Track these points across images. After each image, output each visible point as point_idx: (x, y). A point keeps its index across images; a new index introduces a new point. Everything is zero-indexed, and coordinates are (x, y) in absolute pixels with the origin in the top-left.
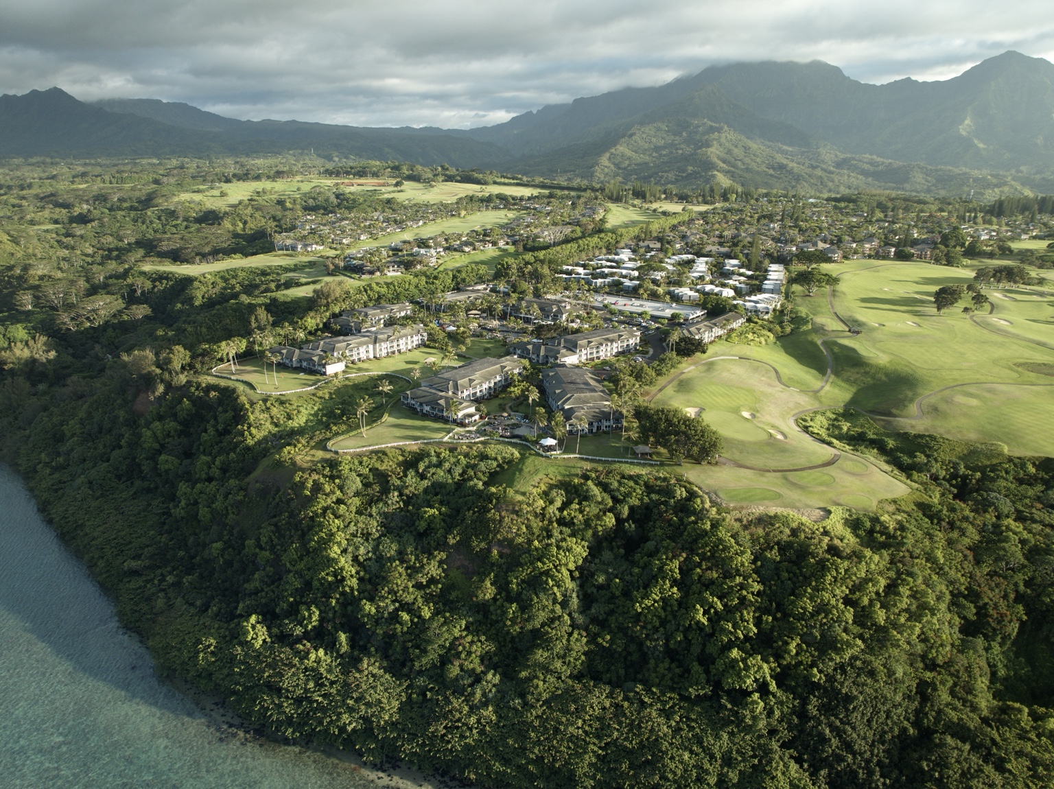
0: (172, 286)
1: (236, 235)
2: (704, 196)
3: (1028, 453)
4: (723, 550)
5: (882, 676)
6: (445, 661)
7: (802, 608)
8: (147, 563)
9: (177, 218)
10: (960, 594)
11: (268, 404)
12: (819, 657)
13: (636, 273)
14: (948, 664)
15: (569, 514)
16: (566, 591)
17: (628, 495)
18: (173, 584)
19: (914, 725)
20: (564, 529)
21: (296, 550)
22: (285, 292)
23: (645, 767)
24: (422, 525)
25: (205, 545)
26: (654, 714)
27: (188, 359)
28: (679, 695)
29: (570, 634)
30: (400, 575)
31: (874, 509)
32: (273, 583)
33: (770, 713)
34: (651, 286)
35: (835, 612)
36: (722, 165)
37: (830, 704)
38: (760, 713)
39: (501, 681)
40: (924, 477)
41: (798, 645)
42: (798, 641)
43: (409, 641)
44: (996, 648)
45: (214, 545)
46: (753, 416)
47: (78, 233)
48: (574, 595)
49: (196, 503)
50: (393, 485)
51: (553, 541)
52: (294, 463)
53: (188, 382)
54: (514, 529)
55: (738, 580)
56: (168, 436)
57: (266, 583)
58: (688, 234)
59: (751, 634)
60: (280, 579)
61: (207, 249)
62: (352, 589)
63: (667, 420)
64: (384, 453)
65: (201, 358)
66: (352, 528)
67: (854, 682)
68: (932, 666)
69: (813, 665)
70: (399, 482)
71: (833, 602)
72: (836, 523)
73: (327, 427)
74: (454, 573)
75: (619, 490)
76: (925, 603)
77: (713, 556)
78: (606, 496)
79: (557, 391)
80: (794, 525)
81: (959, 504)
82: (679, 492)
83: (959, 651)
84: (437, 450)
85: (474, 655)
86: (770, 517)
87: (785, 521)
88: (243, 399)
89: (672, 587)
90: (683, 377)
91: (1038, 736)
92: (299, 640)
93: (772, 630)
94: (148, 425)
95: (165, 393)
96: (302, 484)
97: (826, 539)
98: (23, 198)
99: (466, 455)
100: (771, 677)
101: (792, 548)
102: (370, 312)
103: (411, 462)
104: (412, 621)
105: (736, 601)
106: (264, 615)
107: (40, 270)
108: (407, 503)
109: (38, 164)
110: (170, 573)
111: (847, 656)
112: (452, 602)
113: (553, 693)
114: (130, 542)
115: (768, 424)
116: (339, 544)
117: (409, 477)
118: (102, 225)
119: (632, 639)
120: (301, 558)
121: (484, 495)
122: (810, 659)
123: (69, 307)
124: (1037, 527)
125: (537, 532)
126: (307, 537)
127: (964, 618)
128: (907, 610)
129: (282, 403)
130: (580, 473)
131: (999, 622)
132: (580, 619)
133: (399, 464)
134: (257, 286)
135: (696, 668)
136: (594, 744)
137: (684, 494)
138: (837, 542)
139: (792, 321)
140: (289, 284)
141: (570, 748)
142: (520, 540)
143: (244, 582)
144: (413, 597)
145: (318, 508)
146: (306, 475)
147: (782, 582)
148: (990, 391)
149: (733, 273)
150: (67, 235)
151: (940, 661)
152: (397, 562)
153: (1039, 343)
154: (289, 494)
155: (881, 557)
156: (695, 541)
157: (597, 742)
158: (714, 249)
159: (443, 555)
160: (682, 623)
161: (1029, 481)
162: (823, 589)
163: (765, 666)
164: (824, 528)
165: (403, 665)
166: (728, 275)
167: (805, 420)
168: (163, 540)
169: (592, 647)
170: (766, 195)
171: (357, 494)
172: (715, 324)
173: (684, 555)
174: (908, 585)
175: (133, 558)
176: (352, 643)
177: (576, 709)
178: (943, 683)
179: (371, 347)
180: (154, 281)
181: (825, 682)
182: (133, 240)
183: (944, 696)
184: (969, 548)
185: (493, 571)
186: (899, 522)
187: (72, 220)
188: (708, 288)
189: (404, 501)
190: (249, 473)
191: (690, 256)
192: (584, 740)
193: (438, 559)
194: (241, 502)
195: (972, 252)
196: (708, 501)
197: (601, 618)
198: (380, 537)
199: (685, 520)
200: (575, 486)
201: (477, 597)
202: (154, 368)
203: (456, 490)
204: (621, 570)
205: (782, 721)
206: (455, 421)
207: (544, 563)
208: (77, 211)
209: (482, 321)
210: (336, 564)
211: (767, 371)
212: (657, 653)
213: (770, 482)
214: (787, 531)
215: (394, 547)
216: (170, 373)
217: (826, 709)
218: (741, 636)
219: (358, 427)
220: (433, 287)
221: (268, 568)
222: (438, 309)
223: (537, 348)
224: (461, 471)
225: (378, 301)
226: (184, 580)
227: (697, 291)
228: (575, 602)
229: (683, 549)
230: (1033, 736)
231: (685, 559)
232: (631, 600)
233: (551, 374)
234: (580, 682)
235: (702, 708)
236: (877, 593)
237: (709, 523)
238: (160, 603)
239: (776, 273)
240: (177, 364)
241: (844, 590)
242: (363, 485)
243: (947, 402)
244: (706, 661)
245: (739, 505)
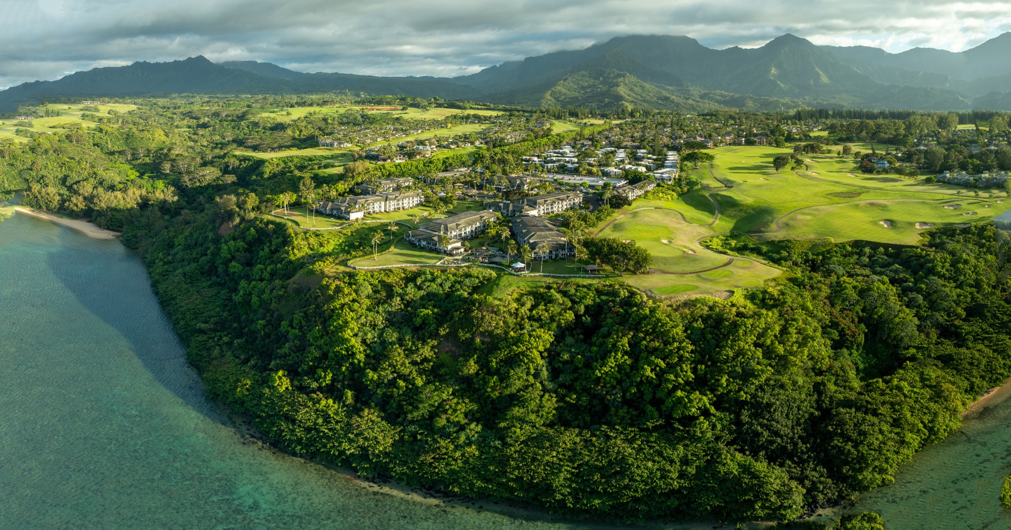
0: (251, 165)
1: (294, 139)
2: (618, 115)
3: (846, 240)
4: (662, 326)
5: (789, 386)
6: (433, 415)
7: (725, 355)
8: (212, 326)
9: (259, 127)
10: (827, 326)
11: (308, 235)
12: (743, 385)
13: (576, 160)
14: (830, 369)
15: (538, 313)
16: (537, 366)
17: (584, 297)
18: (226, 343)
19: (817, 409)
20: (534, 323)
21: (319, 331)
22: (324, 170)
23: (615, 476)
24: (418, 321)
25: (252, 321)
26: (619, 442)
27: (257, 202)
28: (639, 428)
29: (542, 396)
30: (399, 354)
31: (763, 286)
32: (298, 351)
33: (714, 427)
34: (588, 167)
35: (749, 353)
36: (628, 97)
37: (757, 412)
38: (707, 429)
39: (482, 430)
40: (789, 263)
41: (727, 380)
42: (726, 376)
43: (404, 401)
44: (855, 353)
45: (260, 322)
46: (670, 242)
47: (201, 133)
48: (544, 369)
49: (250, 294)
50: (397, 293)
51: (525, 331)
52: (322, 273)
53: (255, 218)
54: (493, 323)
55: (676, 345)
56: (238, 251)
57: (294, 351)
58: (610, 135)
59: (691, 379)
60: (304, 350)
61: (276, 145)
62: (359, 362)
63: (608, 245)
64: (390, 271)
65: (265, 203)
66: (363, 320)
67: (771, 395)
68: (820, 373)
69: (740, 390)
70: (401, 291)
71: (747, 347)
72: (739, 298)
73: (348, 253)
74: (444, 357)
75: (576, 295)
76: (807, 335)
77: (654, 331)
78: (566, 299)
79: (524, 231)
80: (711, 304)
81: (814, 274)
82: (622, 293)
83: (834, 360)
84: (431, 271)
85: (459, 412)
86: (693, 301)
87: (704, 303)
88: (291, 231)
89: (623, 356)
90: (616, 222)
91: (891, 390)
92: (314, 391)
93: (706, 373)
94: (226, 242)
95: (240, 223)
96: (328, 287)
97: (734, 309)
98: (175, 114)
99: (454, 275)
100: (710, 404)
101: (712, 318)
102: (383, 182)
103: (411, 278)
104: (407, 387)
105: (677, 359)
106: (289, 372)
107: (176, 151)
108: (406, 306)
109: (185, 97)
110: (226, 336)
111: (763, 379)
112: (441, 376)
113: (529, 436)
114: (203, 313)
115: (682, 246)
116: (352, 330)
117: (409, 288)
118: (214, 130)
119: (595, 396)
120: (322, 337)
121: (469, 301)
122: (737, 387)
123: (189, 172)
124: (860, 278)
125: (512, 326)
126: (328, 323)
127: (833, 340)
128: (797, 342)
129: (317, 235)
130: (544, 285)
131: (853, 337)
132: (550, 385)
133: (402, 279)
134: (305, 167)
135: (649, 408)
136: (568, 466)
137: (627, 294)
138: (742, 309)
139: (687, 184)
140: (326, 167)
141: (547, 470)
142: (499, 331)
143: (277, 348)
144: (408, 370)
145: (337, 304)
146: (331, 281)
147: (708, 341)
148: (816, 210)
149: (643, 158)
150: (195, 134)
151: (824, 368)
152: (397, 346)
153: (836, 182)
154: (317, 293)
155: (773, 313)
156: (639, 323)
157: (570, 464)
158: (629, 144)
159: (435, 343)
160: (634, 380)
161: (850, 254)
162: (739, 340)
163: (705, 398)
164: (731, 302)
165: (398, 416)
166: (641, 159)
167: (706, 242)
168: (225, 314)
169: (561, 404)
170: (659, 114)
171: (368, 297)
172: (635, 187)
173: (632, 333)
174: (794, 326)
175: (203, 323)
176: (356, 398)
177: (550, 445)
178: (829, 381)
179: (383, 203)
180: (241, 161)
181: (750, 399)
182: (231, 139)
183: (832, 387)
184: (826, 298)
185: (476, 353)
186: (780, 291)
187: (199, 126)
188: (627, 167)
189: (404, 304)
190: (289, 278)
191: (613, 149)
192: (559, 464)
193: (430, 345)
194: (282, 296)
195: (789, 138)
196: (645, 296)
197: (567, 384)
198: (384, 328)
199: (630, 311)
200: (540, 294)
201: (462, 372)
202: (235, 207)
203: (446, 298)
204: (581, 349)
205: (724, 430)
206: (445, 253)
207: (518, 347)
208: (202, 121)
209: (465, 191)
210: (349, 343)
211: (675, 215)
212: (616, 403)
213: (689, 280)
214: (706, 308)
215: (396, 335)
216: (245, 210)
217: (755, 416)
218: (682, 382)
219: (372, 253)
220: (428, 169)
221: (296, 341)
222: (433, 182)
223: (507, 206)
224: (450, 285)
225: (389, 176)
226: (235, 341)
227: (621, 169)
228: (545, 373)
229: (630, 330)
230: (888, 391)
231: (633, 336)
232: (592, 369)
233: (518, 221)
234: (552, 428)
235: (658, 434)
236: (775, 336)
237: (648, 309)
238: (216, 352)
239: (672, 156)
240: (249, 206)
241: (751, 339)
242: (373, 291)
243: (793, 219)
244: (657, 403)
245: (668, 296)
